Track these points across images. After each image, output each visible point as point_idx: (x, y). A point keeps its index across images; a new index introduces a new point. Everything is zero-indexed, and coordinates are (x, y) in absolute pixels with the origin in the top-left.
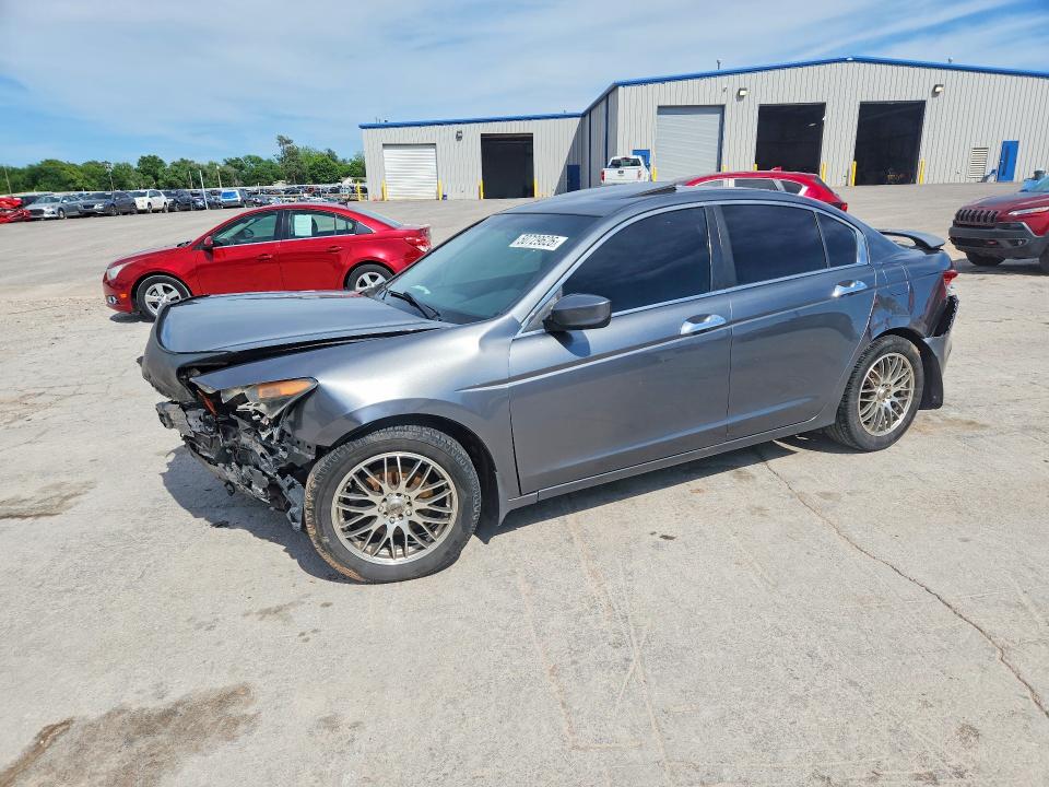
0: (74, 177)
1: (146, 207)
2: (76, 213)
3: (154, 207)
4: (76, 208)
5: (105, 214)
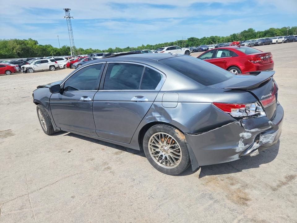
0: (277, 33)
1: (275, 42)
2: (253, 45)
3: (278, 42)
4: (253, 44)
5: (261, 45)
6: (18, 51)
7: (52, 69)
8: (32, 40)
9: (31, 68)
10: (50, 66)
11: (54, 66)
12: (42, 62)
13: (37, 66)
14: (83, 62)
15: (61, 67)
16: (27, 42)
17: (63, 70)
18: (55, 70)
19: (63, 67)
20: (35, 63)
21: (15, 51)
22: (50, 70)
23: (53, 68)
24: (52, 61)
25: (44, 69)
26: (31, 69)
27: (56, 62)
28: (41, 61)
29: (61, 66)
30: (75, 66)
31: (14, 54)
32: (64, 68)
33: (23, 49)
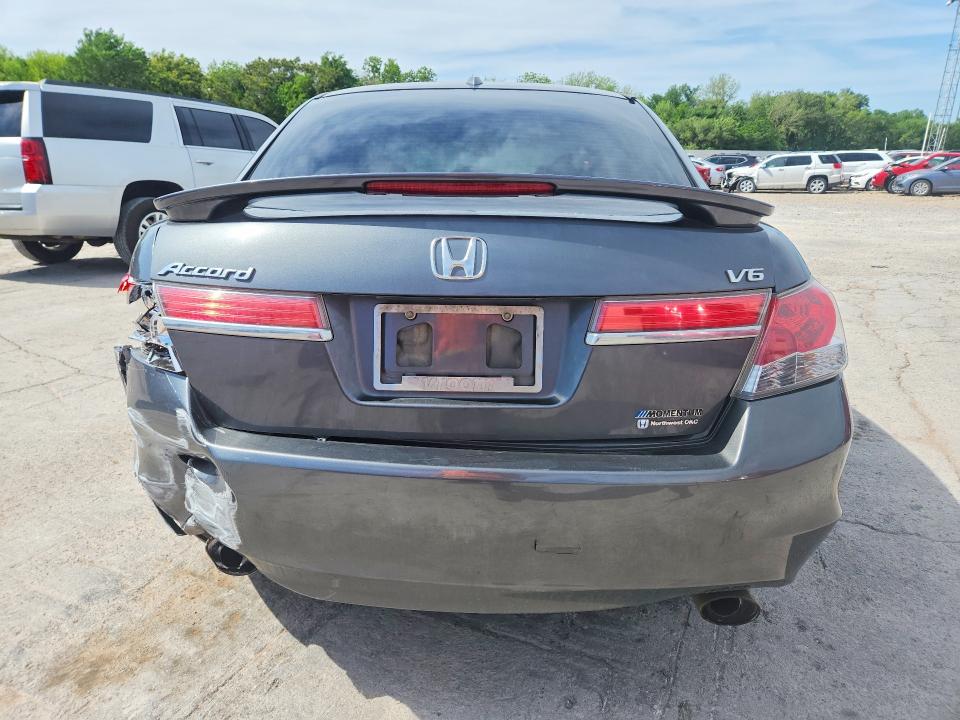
6: (792, 129)
7: (812, 189)
8: (852, 93)
9: (751, 179)
10: (812, 178)
11: (824, 178)
12: (790, 162)
13: (769, 172)
14: (944, 171)
15: (854, 185)
16: (833, 99)
17: (862, 194)
18: (823, 192)
19: (862, 186)
20: (768, 165)
21: (783, 128)
22: (806, 190)
23: (818, 185)
24: (825, 160)
25: (788, 184)
26: (749, 182)
27: (837, 166)
28: (789, 158)
29: (858, 180)
30: (901, 185)
31: (776, 138)
32: (866, 189)
33: (809, 123)
